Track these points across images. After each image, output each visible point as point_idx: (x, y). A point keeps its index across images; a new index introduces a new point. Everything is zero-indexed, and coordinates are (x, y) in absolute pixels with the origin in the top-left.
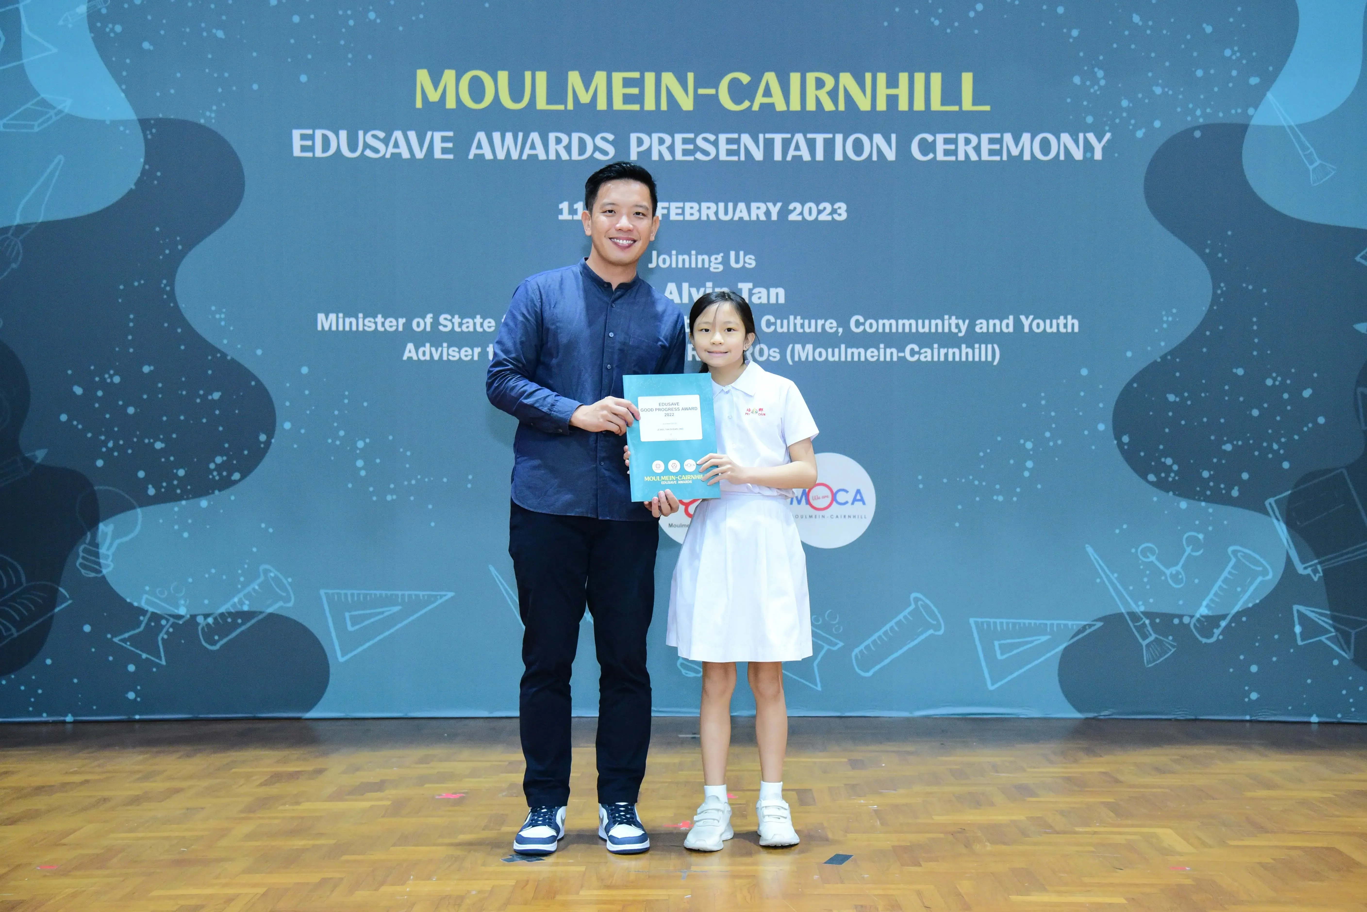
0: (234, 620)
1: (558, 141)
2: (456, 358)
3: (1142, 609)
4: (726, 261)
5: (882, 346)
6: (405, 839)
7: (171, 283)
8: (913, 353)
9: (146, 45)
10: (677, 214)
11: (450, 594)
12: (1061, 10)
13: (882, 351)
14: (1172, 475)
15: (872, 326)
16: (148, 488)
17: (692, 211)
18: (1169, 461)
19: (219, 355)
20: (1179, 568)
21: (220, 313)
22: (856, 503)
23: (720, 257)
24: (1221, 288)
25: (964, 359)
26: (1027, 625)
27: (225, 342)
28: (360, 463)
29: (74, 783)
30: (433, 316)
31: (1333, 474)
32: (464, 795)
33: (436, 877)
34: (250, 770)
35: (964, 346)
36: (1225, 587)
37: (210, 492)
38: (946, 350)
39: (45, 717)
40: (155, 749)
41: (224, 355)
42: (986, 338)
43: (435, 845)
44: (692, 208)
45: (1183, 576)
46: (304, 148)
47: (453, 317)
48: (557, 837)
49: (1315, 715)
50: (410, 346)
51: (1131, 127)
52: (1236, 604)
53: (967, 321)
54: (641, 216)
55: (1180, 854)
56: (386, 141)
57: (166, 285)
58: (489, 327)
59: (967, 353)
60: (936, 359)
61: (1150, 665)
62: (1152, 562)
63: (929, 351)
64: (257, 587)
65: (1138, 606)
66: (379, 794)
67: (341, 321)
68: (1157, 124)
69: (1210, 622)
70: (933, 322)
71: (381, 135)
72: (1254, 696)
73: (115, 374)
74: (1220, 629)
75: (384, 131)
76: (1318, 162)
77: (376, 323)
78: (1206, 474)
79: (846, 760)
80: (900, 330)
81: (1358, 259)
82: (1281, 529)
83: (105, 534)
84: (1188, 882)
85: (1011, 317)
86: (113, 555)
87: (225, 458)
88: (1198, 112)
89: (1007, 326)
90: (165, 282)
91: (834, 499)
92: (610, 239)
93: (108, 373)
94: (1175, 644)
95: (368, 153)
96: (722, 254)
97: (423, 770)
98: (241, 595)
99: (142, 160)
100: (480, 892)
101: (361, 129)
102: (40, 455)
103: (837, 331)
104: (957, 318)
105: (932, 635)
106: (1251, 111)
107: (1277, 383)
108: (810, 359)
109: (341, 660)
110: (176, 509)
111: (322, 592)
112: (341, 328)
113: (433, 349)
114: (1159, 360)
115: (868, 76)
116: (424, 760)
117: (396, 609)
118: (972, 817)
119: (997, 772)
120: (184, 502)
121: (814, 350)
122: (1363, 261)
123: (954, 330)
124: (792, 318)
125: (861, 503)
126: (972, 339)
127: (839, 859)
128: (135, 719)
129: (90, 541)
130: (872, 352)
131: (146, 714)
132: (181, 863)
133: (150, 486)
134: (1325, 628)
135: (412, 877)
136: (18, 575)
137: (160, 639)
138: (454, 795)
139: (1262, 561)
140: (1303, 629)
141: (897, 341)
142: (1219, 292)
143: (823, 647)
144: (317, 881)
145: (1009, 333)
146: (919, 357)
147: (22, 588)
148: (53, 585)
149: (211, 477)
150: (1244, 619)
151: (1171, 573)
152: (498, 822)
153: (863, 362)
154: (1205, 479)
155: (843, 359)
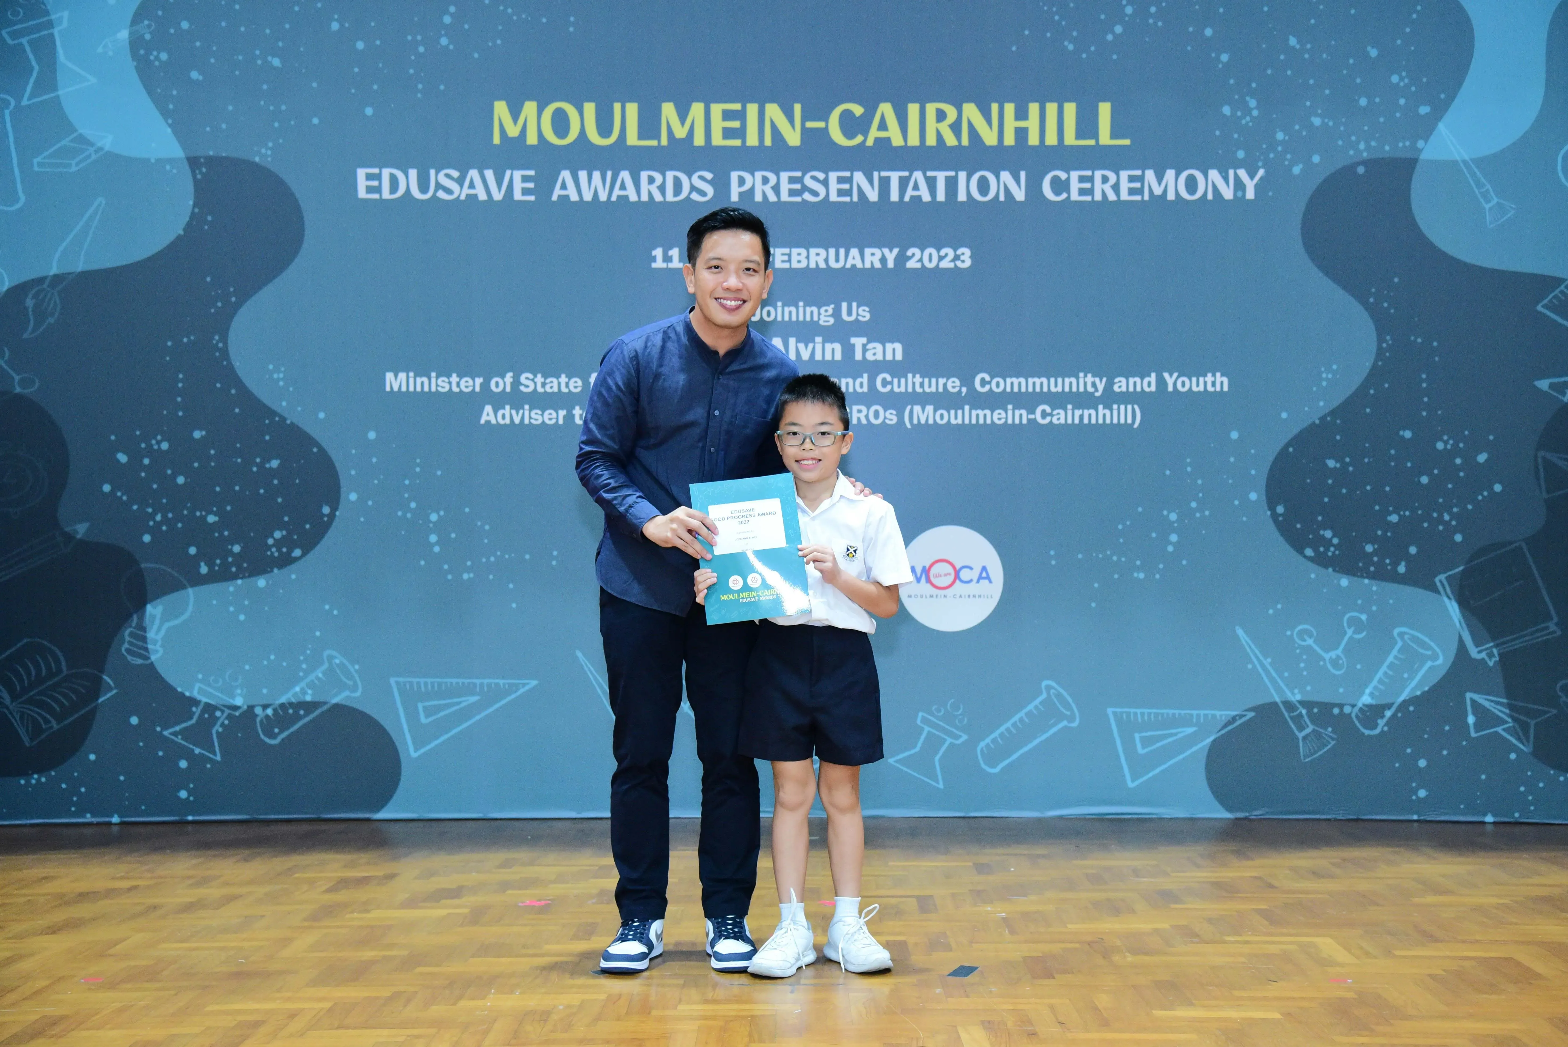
0: (296, 712)
1: (651, 180)
2: (540, 422)
3: (1298, 697)
4: (837, 314)
5: (1010, 407)
6: (485, 950)
7: (224, 339)
8: (1044, 414)
9: (195, 75)
10: (783, 261)
11: (534, 683)
12: (1209, 32)
13: (1010, 413)
14: (1332, 549)
15: (1000, 385)
16: (199, 566)
17: (799, 258)
18: (1328, 534)
19: (277, 419)
20: (1339, 652)
21: (279, 372)
22: (981, 581)
23: (830, 309)
24: (1386, 341)
25: (1101, 421)
26: (1170, 716)
27: (284, 404)
28: (433, 538)
29: (119, 889)
30: (514, 375)
31: (1511, 547)
32: (550, 902)
33: (519, 991)
34: (313, 875)
35: (1101, 407)
36: (1390, 673)
37: (269, 569)
38: (1080, 412)
39: (88, 818)
40: (210, 853)
41: (283, 419)
42: (1126, 398)
43: (516, 956)
44: (799, 254)
45: (1344, 660)
46: (369, 190)
47: (535, 376)
48: (649, 954)
49: (1490, 815)
50: (488, 409)
51: (1287, 163)
52: (1402, 692)
53: (1104, 380)
54: (751, 272)
55: (1341, 965)
56: (460, 181)
57: (218, 342)
58: (576, 387)
59: (1104, 415)
60: (1070, 421)
61: (1307, 760)
62: (1309, 646)
63: (1062, 412)
64: (320, 675)
65: (1294, 694)
66: (456, 901)
67: (411, 380)
68: (1316, 159)
69: (1373, 713)
70: (1067, 380)
71: (455, 174)
72: (1422, 793)
73: (163, 440)
74: (1385, 720)
75: (458, 170)
76: (1496, 200)
77: (450, 383)
78: (1369, 548)
79: (970, 864)
80: (1030, 389)
81: (1539, 308)
82: (1453, 608)
83: (153, 617)
84: (1351, 995)
85: (1153, 375)
86: (162, 639)
87: (284, 533)
88: (1362, 146)
89: (1149, 383)
90: (217, 337)
91: (957, 576)
92: (716, 299)
93: (156, 439)
94: (1335, 736)
95: (441, 194)
96: (832, 306)
97: (504, 875)
98: (303, 684)
99: (191, 203)
100: (568, 1007)
101: (432, 168)
102: (81, 529)
103: (960, 391)
104: (1093, 376)
105: (1065, 727)
106: (1420, 144)
107: (1449, 447)
108: (931, 421)
109: (414, 754)
110: (231, 589)
111: (392, 681)
112: (411, 389)
113: (514, 412)
114: (1317, 422)
115: (995, 107)
116: (506, 864)
117: (473, 699)
118: (1109, 925)
119: (1137, 876)
120: (239, 582)
121: (935, 411)
122: (1545, 311)
123: (1090, 389)
124: (910, 376)
125: (987, 581)
126: (1110, 398)
127: (964, 971)
128: (188, 820)
129: (137, 623)
130: (999, 414)
131: (201, 814)
132: (239, 975)
133: (202, 564)
134: (1501, 718)
135: (493, 991)
136: (57, 662)
137: (214, 732)
138: (538, 902)
139: (1432, 644)
140: (1477, 719)
141: (1027, 401)
142: (1384, 345)
143: (945, 740)
144: (389, 994)
145: (1151, 392)
146: (1051, 419)
147: (62, 675)
148: (96, 672)
149: (269, 553)
150: (1411, 708)
151: (1331, 657)
152: (589, 931)
153: (989, 425)
154: (1368, 553)
155: (967, 421)
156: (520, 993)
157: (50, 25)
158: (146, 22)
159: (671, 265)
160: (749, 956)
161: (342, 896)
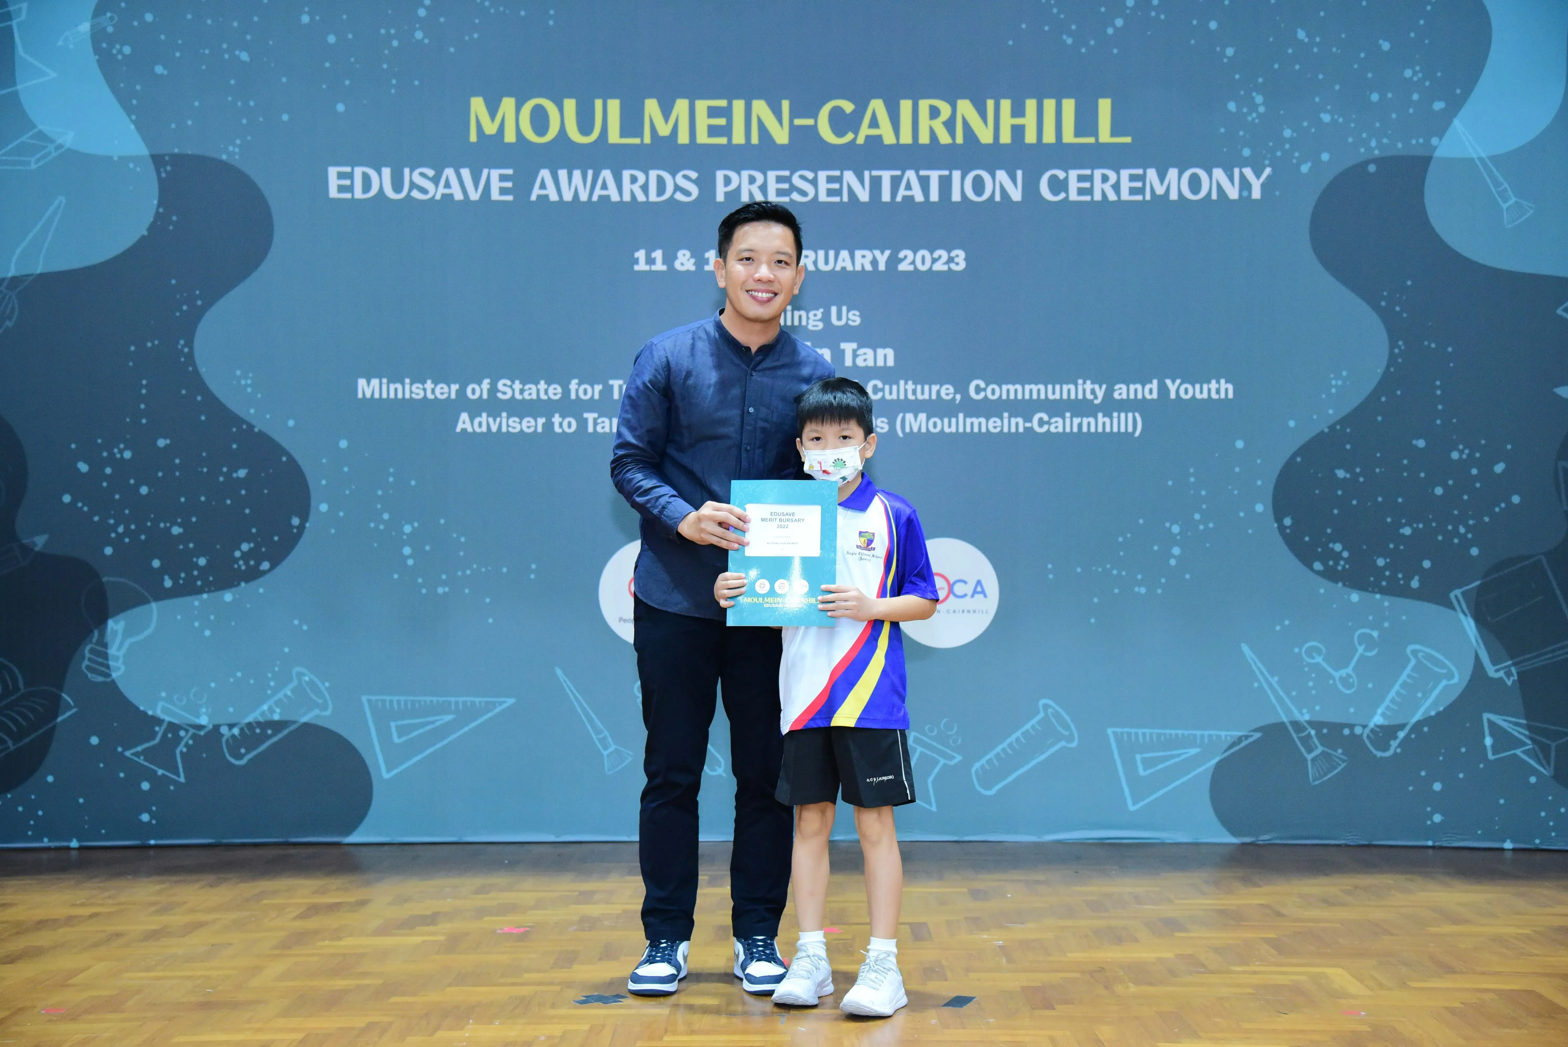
0: (263, 731)
1: (634, 179)
2: (518, 430)
3: (1307, 717)
4: (826, 318)
5: (1006, 415)
6: (462, 978)
7: (190, 343)
8: (1041, 423)
9: (159, 69)
11: (510, 701)
12: (1213, 25)
13: (1006, 421)
14: (1342, 563)
15: (995, 392)
16: (163, 580)
18: (1338, 547)
19: (244, 427)
20: (1349, 670)
21: (246, 378)
22: (976, 596)
23: (819, 313)
24: (1399, 347)
25: (1100, 430)
26: (1173, 736)
27: (252, 411)
28: (407, 551)
29: (81, 916)
30: (491, 381)
31: (1531, 561)
32: (529, 929)
33: (498, 1021)
34: (283, 901)
35: (1100, 415)
36: (1404, 692)
37: (236, 583)
38: (1079, 420)
39: (46, 842)
40: (174, 878)
41: (251, 427)
42: (1126, 406)
43: (495, 985)
45: (1354, 679)
46: (341, 189)
47: (513, 382)
48: (677, 976)
49: (1508, 841)
50: (464, 416)
51: (1294, 161)
52: (1416, 713)
53: (1104, 387)
54: (783, 265)
55: (1354, 997)
56: (435, 180)
57: (184, 346)
58: (555, 394)
59: (1104, 424)
60: (1068, 430)
61: (1317, 783)
62: (1318, 664)
63: (1060, 420)
64: (289, 693)
65: (1302, 714)
66: (431, 928)
67: (384, 387)
68: (1325, 157)
69: (1385, 734)
70: (1065, 387)
71: (430, 173)
72: (1437, 818)
73: (126, 448)
74: (1398, 741)
75: (432, 167)
76: (1513, 200)
77: (425, 390)
78: (1381, 562)
79: (965, 890)
80: (1027, 397)
81: (1559, 311)
82: (1469, 625)
83: (115, 633)
84: (1365, 1028)
85: (1155, 382)
86: (124, 656)
87: (252, 545)
88: (1373, 143)
89: (1150, 391)
90: (182, 342)
91: (951, 591)
92: (747, 291)
93: (118, 448)
94: (1345, 758)
95: (416, 194)
96: (821, 310)
97: (481, 901)
98: (271, 702)
99: (155, 202)
100: (550, 1038)
101: (407, 167)
102: (40, 541)
103: (954, 399)
104: (1092, 383)
105: (1063, 748)
106: (1435, 141)
107: (1464, 456)
108: (924, 430)
109: (386, 776)
110: (196, 603)
111: (364, 699)
112: (385, 396)
113: (491, 420)
114: (1326, 430)
115: (990, 103)
116: (482, 890)
117: (448, 718)
118: (1112, 954)
119: (1140, 903)
120: (205, 596)
121: (928, 419)
122: (1565, 315)
123: (1089, 396)
124: (902, 382)
125: (982, 596)
126: (1110, 406)
127: (959, 1001)
128: (149, 844)
129: (97, 640)
130: (995, 422)
131: (162, 838)
132: (207, 1006)
133: (166, 577)
134: (1520, 740)
135: (471, 1021)
136: (14, 680)
137: (178, 752)
138: (517, 929)
139: (1447, 662)
140: (1494, 741)
141: (1023, 409)
142: (1397, 351)
143: (938, 762)
144: (363, 1025)
145: (1152, 400)
146: (1049, 427)
147: (19, 694)
148: (55, 690)
149: (236, 566)
150: (1426, 729)
151: (1341, 676)
152: (568, 959)
153: (984, 433)
154: (1381, 568)
155: (961, 430)
156: (500, 1024)
157: (8, 16)
158: (109, 15)
159: (654, 268)
160: (779, 979)
161: (312, 923)
